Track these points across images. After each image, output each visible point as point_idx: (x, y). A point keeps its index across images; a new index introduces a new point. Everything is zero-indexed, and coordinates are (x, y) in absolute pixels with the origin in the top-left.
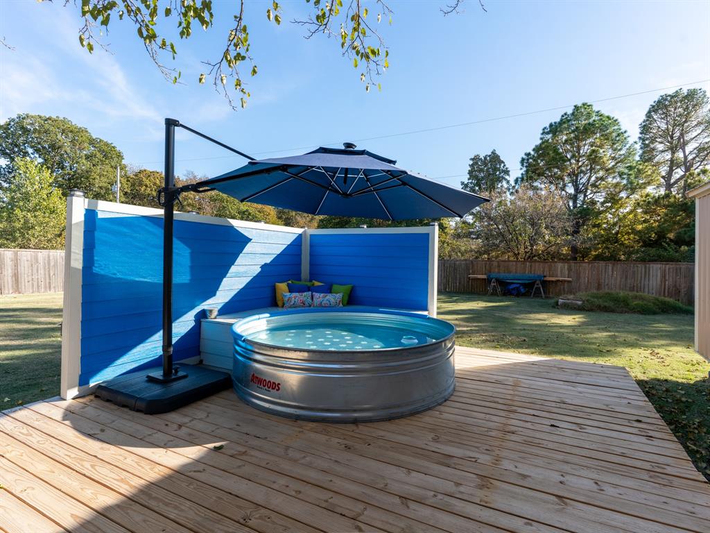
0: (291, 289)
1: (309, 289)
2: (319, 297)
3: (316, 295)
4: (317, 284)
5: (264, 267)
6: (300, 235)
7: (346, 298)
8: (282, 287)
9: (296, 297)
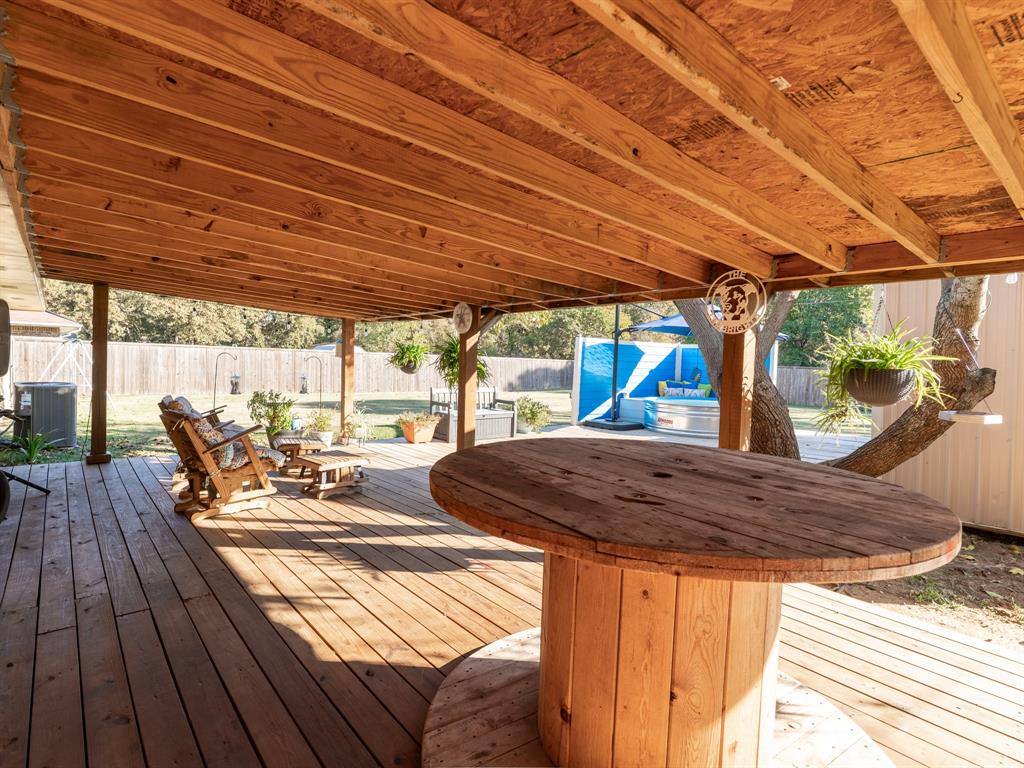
0: (669, 386)
1: (681, 386)
2: (688, 391)
3: (686, 390)
4: (686, 383)
5: (651, 371)
6: (675, 349)
7: (708, 393)
8: (663, 384)
9: (673, 391)
